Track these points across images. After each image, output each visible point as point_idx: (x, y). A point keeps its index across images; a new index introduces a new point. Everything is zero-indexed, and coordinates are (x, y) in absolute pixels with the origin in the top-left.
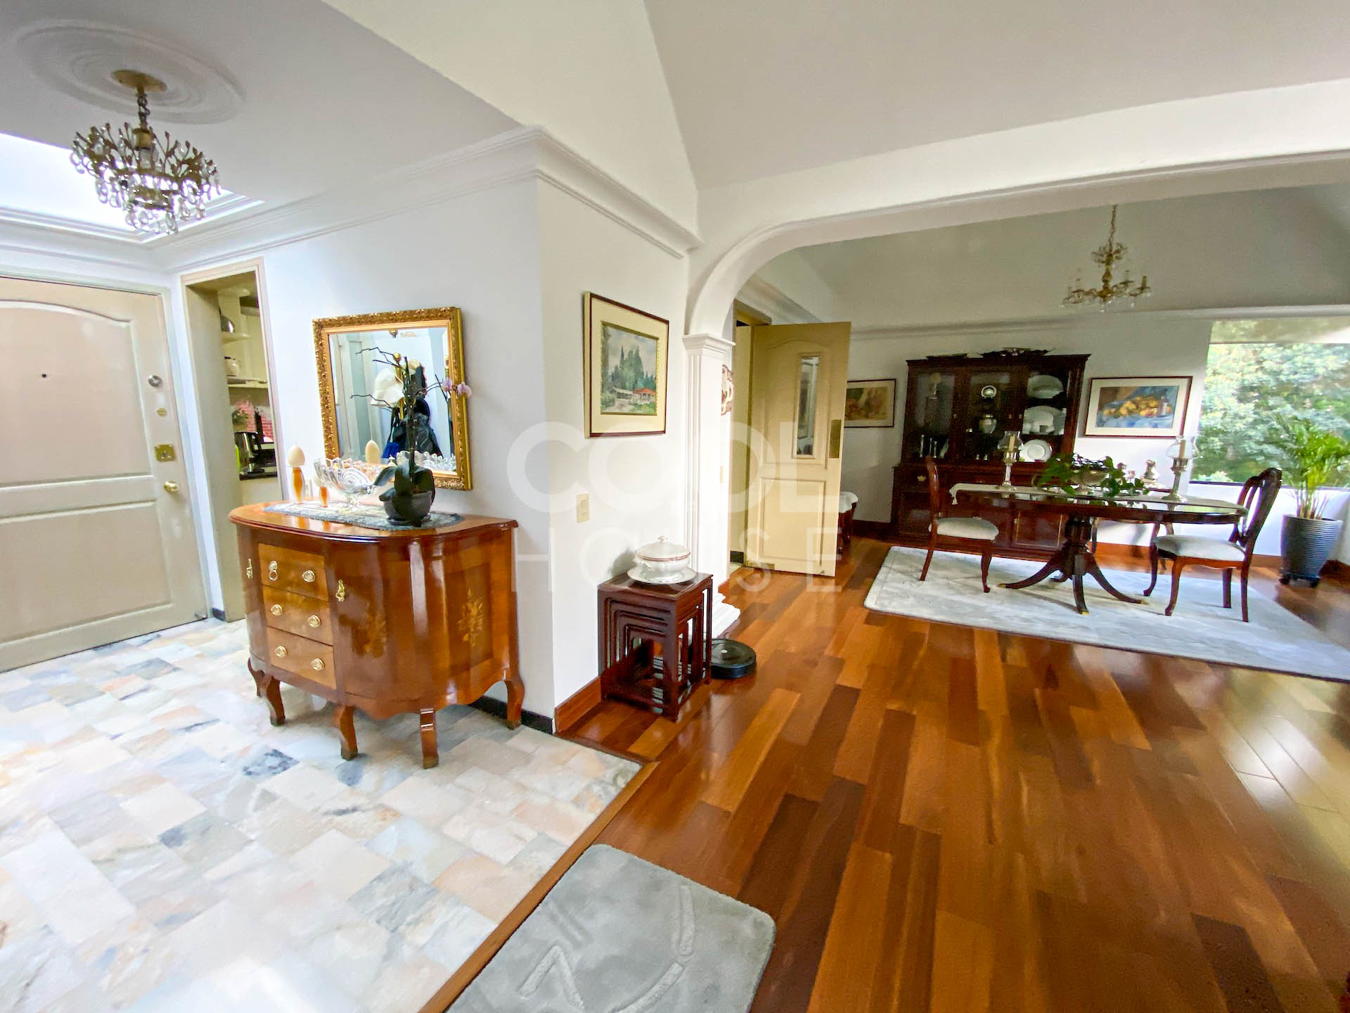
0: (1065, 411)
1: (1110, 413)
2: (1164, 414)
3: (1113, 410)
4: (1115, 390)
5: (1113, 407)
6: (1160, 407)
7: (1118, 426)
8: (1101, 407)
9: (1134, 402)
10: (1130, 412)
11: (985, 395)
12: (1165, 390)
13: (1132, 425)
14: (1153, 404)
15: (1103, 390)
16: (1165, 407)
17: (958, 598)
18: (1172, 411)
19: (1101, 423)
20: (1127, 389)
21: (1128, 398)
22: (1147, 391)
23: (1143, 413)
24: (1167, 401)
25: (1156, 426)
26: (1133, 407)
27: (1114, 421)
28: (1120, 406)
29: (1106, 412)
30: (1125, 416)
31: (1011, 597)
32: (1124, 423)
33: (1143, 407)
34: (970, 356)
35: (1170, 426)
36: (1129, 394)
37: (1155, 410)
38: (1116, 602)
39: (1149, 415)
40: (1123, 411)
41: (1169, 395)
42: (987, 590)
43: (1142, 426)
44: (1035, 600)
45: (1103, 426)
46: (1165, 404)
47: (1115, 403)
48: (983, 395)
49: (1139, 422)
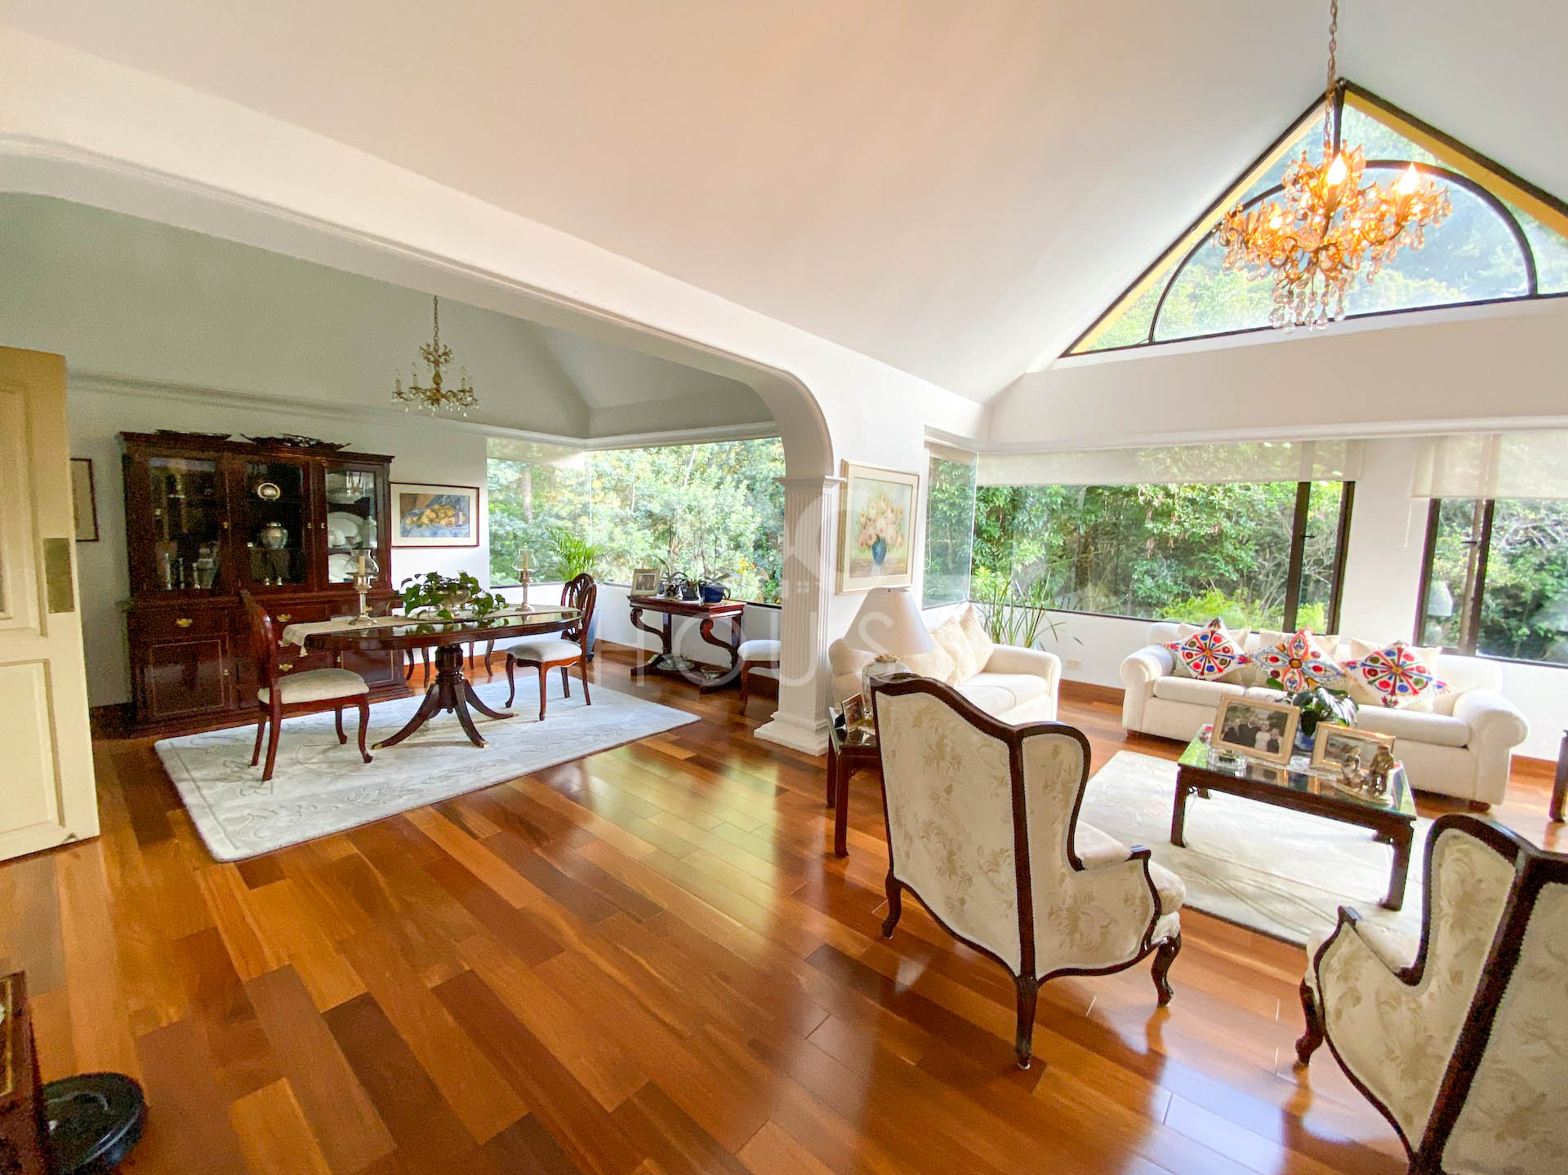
1: (413, 522)
2: (461, 523)
3: (415, 519)
4: (414, 497)
5: (415, 515)
6: (456, 515)
7: (422, 536)
8: (403, 515)
9: (433, 511)
10: (431, 520)
11: (263, 494)
12: (458, 500)
13: (435, 534)
14: (450, 513)
15: (402, 496)
16: (461, 518)
17: (341, 785)
18: (467, 521)
19: (405, 533)
20: (425, 496)
21: (428, 506)
22: (444, 499)
23: (443, 522)
24: (461, 510)
25: (455, 535)
26: (433, 515)
27: (416, 530)
28: (420, 516)
29: (408, 521)
30: (427, 525)
31: (400, 757)
32: (427, 533)
33: (442, 516)
34: (235, 438)
35: (468, 535)
36: (428, 502)
37: (453, 519)
38: (493, 723)
39: (449, 524)
40: (425, 520)
41: (463, 504)
42: (368, 759)
43: (443, 535)
44: (426, 750)
45: (407, 536)
46: (461, 514)
47: (417, 511)
48: (259, 493)
49: (440, 531)
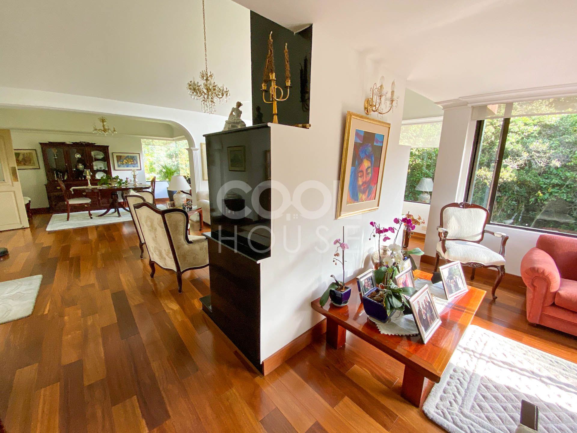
0: (106, 162)
1: (121, 163)
4: (121, 156)
5: (121, 161)
7: (124, 167)
8: (118, 162)
10: (126, 163)
11: (77, 156)
13: (128, 167)
15: (117, 156)
16: (135, 162)
18: (137, 163)
19: (119, 166)
20: (124, 156)
21: (125, 159)
22: (129, 157)
23: (130, 163)
24: (135, 160)
25: (134, 167)
26: (126, 161)
27: (122, 166)
28: (123, 161)
31: (99, 218)
32: (126, 166)
33: (129, 161)
35: (138, 167)
37: (133, 162)
39: (132, 164)
40: (124, 163)
41: (135, 158)
42: (92, 218)
43: (130, 167)
